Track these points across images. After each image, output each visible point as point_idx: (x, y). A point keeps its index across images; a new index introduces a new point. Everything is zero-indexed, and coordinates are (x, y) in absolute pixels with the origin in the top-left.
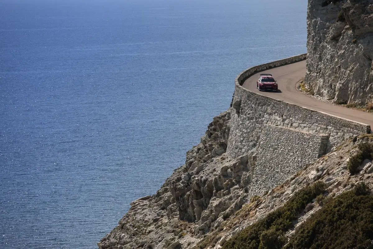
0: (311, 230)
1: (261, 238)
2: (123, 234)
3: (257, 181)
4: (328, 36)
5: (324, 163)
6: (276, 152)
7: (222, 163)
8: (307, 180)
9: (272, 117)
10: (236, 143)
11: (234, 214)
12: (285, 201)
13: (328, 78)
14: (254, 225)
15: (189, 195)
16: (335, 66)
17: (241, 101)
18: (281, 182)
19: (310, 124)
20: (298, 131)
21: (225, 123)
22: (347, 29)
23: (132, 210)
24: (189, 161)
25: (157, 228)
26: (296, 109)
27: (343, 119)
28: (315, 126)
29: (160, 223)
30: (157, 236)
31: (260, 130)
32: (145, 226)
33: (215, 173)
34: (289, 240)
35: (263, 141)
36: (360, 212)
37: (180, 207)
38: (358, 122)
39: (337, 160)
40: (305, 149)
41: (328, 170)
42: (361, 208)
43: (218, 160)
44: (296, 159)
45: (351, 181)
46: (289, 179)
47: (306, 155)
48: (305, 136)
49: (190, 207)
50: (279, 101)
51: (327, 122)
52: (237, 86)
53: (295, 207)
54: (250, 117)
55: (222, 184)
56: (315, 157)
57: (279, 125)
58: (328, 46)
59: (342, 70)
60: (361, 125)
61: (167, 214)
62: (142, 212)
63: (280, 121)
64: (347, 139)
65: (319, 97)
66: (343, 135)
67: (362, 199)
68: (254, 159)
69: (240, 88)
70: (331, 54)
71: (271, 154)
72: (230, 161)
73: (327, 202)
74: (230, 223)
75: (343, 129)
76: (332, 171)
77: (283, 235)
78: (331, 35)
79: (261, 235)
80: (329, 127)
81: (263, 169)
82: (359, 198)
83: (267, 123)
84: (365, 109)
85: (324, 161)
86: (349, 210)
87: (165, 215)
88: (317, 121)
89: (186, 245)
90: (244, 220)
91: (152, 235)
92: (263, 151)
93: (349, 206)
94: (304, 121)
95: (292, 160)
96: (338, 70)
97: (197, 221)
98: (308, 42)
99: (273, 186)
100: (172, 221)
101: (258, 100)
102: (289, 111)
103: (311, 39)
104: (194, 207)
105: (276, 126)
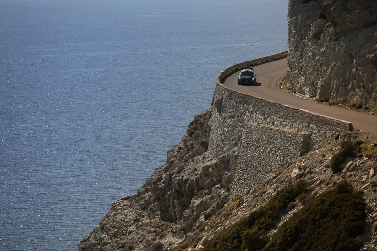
0: (293, 228)
1: (243, 238)
2: (104, 235)
3: (239, 180)
4: (309, 34)
5: (306, 162)
6: (258, 150)
7: (203, 162)
8: (289, 179)
9: (253, 115)
10: (217, 142)
11: (216, 214)
12: (267, 200)
13: (309, 76)
14: (236, 225)
15: (170, 195)
16: (317, 63)
17: (222, 99)
18: (263, 180)
19: (292, 122)
20: (280, 129)
21: (206, 121)
22: (328, 26)
23: (113, 210)
24: (170, 161)
25: (138, 228)
26: (278, 107)
27: (325, 117)
28: (297, 124)
29: (140, 224)
30: (138, 236)
31: (242, 129)
32: (126, 227)
33: (196, 172)
34: (271, 239)
35: (245, 139)
36: (343, 210)
37: (161, 207)
38: (340, 120)
39: (319, 159)
40: (286, 147)
41: (310, 168)
42: (343, 206)
43: (199, 159)
44: (278, 158)
45: (333, 180)
46: (271, 177)
47: (288, 154)
48: (287, 135)
49: (171, 207)
50: (260, 99)
51: (309, 120)
52: (218, 85)
53: (277, 206)
54: (231, 115)
55: (203, 183)
56: (297, 156)
57: (261, 124)
58: (309, 44)
59: (324, 67)
60: (343, 123)
61: (148, 215)
62: (123, 213)
63: (261, 119)
64: (329, 137)
65: (301, 95)
66: (325, 133)
67: (344, 197)
68: (235, 158)
69: (221, 86)
70: (312, 52)
71: (253, 152)
72: (211, 160)
73: (310, 201)
74: (212, 223)
75: (325, 127)
76: (314, 170)
77: (265, 235)
78: (312, 32)
79: (243, 234)
80: (312, 125)
81: (245, 168)
82: (342, 196)
83: (248, 122)
84: (347, 107)
85: (306, 159)
86: (331, 208)
87: (146, 215)
88: (299, 119)
89: (167, 246)
90: (226, 219)
91: (133, 235)
92: (244, 150)
93: (332, 205)
94: (286, 120)
95: (274, 158)
96: (319, 68)
97: (179, 221)
98: (289, 39)
99: (255, 184)
100: (153, 221)
101: (239, 98)
102: (270, 109)
103: (292, 37)
104: (176, 207)
105: (258, 124)
